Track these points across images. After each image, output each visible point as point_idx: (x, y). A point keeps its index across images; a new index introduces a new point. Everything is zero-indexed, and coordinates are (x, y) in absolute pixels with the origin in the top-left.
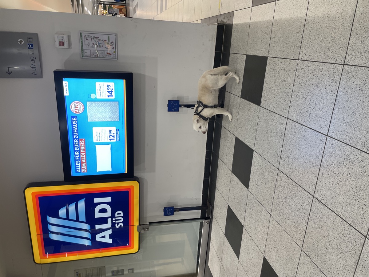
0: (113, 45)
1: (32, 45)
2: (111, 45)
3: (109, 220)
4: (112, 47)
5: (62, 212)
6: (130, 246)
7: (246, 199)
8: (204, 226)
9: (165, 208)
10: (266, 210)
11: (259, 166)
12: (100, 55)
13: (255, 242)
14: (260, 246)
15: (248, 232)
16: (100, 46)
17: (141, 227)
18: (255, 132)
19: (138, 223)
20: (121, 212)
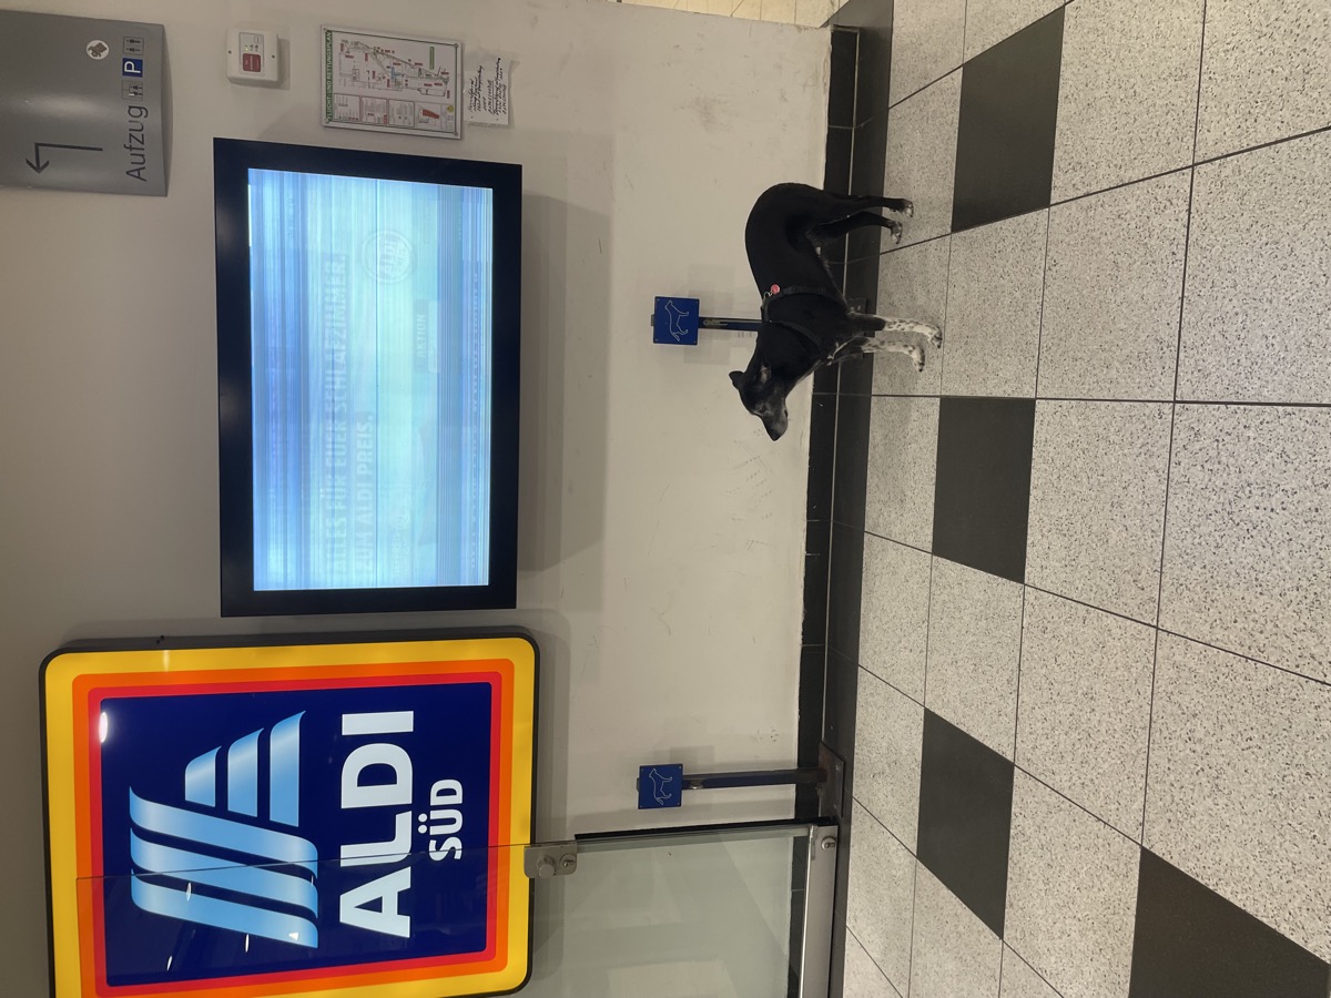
0: (446, 82)
1: (139, 64)
2: (438, 81)
3: (403, 822)
4: (442, 88)
5: (199, 776)
6: (492, 956)
7: (1017, 629)
8: (813, 858)
9: (645, 770)
10: (1129, 622)
11: (1070, 446)
12: (396, 116)
13: (1087, 805)
14: (1113, 807)
15: (1042, 778)
16: (398, 83)
17: (541, 852)
18: (1032, 322)
19: (527, 840)
20: (455, 785)
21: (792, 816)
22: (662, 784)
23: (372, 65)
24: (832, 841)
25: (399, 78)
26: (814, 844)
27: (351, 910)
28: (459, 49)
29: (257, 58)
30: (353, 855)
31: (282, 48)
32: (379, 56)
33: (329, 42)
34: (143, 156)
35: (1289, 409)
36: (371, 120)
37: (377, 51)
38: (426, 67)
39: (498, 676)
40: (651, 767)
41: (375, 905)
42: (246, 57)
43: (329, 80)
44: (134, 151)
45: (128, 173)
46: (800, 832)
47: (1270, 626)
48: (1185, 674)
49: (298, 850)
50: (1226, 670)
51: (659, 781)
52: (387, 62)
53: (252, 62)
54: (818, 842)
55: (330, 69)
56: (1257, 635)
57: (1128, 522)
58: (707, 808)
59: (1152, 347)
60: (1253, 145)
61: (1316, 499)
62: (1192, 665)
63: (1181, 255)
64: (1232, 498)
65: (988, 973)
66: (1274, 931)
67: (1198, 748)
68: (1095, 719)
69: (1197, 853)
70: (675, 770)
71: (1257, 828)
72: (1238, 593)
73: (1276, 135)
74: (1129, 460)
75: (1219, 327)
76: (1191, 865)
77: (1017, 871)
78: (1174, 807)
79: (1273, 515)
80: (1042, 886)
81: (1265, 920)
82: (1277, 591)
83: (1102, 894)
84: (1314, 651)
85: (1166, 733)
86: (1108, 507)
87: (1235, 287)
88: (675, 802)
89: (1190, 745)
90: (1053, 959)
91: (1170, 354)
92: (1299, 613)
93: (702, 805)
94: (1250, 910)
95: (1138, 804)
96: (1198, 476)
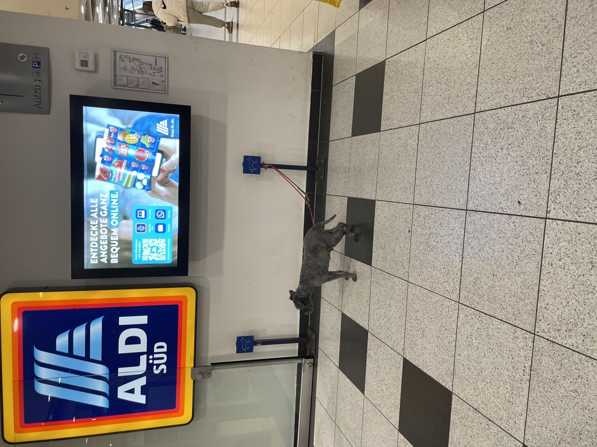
0: (161, 71)
1: (39, 63)
2: (158, 71)
3: (143, 359)
4: (160, 74)
5: (62, 341)
6: (178, 411)
7: (369, 282)
8: (304, 371)
9: (239, 338)
10: (401, 280)
11: (385, 217)
12: (142, 84)
13: (389, 344)
14: (396, 344)
15: (376, 336)
16: (142, 72)
17: (197, 370)
18: (375, 172)
19: (192, 365)
20: (164, 344)
21: (297, 356)
22: (246, 343)
23: (132, 64)
24: (311, 364)
25: (143, 70)
26: (304, 366)
27: (122, 393)
28: (167, 59)
29: (86, 62)
30: (123, 371)
31: (96, 57)
32: (135, 61)
33: (115, 56)
34: (40, 99)
35: (443, 209)
36: (131, 85)
37: (134, 59)
38: (154, 65)
39: (181, 302)
40: (241, 337)
41: (132, 391)
42: (82, 61)
43: (115, 70)
44: (37, 97)
45: (34, 105)
46: (299, 361)
47: (437, 280)
48: (415, 297)
49: (101, 370)
50: (425, 295)
51: (244, 342)
52: (138, 63)
53: (84, 63)
54: (306, 365)
55: (115, 66)
56: (434, 284)
57: (401, 245)
58: (264, 353)
59: (408, 185)
60: (435, 120)
61: (449, 239)
62: (417, 294)
63: (416, 154)
64: (428, 238)
65: (360, 408)
66: (438, 382)
67: (418, 322)
68: (391, 314)
69: (418, 358)
70: (251, 338)
71: (434, 348)
72: (429, 270)
73: (441, 117)
74: (401, 224)
75: (425, 180)
76: (416, 362)
77: (369, 370)
78: (412, 343)
79: (438, 244)
80: (376, 374)
81: (436, 379)
82: (439, 269)
83: (392, 375)
84: (448, 289)
85: (410, 318)
86: (395, 239)
87: (429, 167)
88: (251, 350)
89: (416, 321)
90: (378, 400)
91: (412, 188)
92: (444, 276)
93: (261, 351)
94: (432, 376)
95: (402, 343)
96: (419, 230)
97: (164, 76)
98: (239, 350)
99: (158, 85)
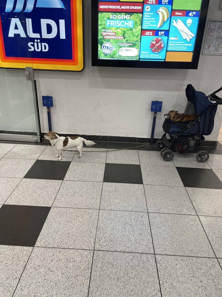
0: (216, 51)
2: (216, 49)
3: (37, 36)
6: (5, 58)
7: (93, 181)
8: (32, 137)
9: (51, 98)
10: (99, 204)
11: (135, 191)
12: (210, 38)
13: (58, 195)
14: (59, 201)
15: (61, 186)
16: (217, 39)
17: (31, 71)
18: (159, 184)
19: (34, 68)
20: (47, 50)
21: (42, 132)
22: (48, 102)
24: (37, 141)
26: (36, 137)
27: (15, 21)
30: (29, 21)
35: (151, 235)
36: (209, 31)
39: (74, 61)
40: (52, 99)
41: (16, 28)
43: (219, 21)
46: (38, 134)
48: (91, 215)
49: (30, 7)
51: (49, 101)
54: (37, 138)
56: (102, 229)
57: (121, 203)
58: (42, 112)
59: (158, 208)
60: (204, 227)
61: (133, 241)
62: (93, 216)
63: (179, 213)
64: (130, 224)
65: (15, 175)
66: (39, 235)
67: (75, 218)
68: (77, 197)
69: (53, 218)
70: (52, 105)
71: (61, 230)
72: (110, 225)
73: (206, 232)
74: (134, 203)
75: (165, 221)
76: (50, 217)
77: (39, 181)
78: (61, 213)
79: (128, 232)
80: (37, 186)
81: (41, 233)
82: (112, 233)
83: (39, 199)
84: (101, 241)
85: (77, 211)
86: (123, 199)
87: (174, 224)
88: (44, 105)
90: (21, 189)
91: (158, 211)
92: (109, 237)
93: (43, 111)
94: (42, 230)
95: (60, 206)
96: (133, 217)
97: (213, 52)
98: (44, 98)
99: (208, 48)
